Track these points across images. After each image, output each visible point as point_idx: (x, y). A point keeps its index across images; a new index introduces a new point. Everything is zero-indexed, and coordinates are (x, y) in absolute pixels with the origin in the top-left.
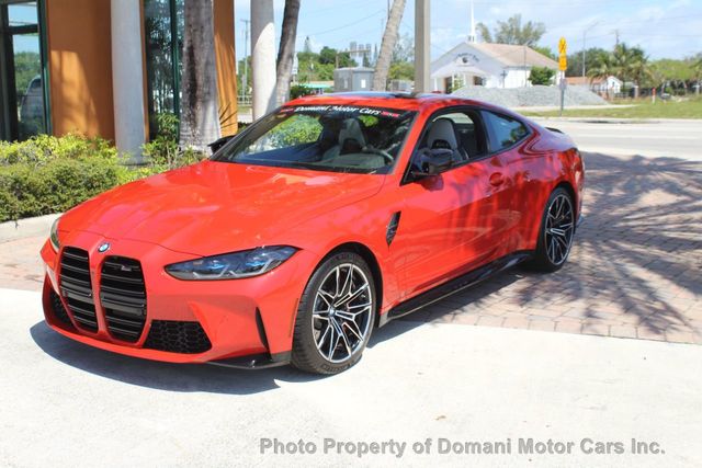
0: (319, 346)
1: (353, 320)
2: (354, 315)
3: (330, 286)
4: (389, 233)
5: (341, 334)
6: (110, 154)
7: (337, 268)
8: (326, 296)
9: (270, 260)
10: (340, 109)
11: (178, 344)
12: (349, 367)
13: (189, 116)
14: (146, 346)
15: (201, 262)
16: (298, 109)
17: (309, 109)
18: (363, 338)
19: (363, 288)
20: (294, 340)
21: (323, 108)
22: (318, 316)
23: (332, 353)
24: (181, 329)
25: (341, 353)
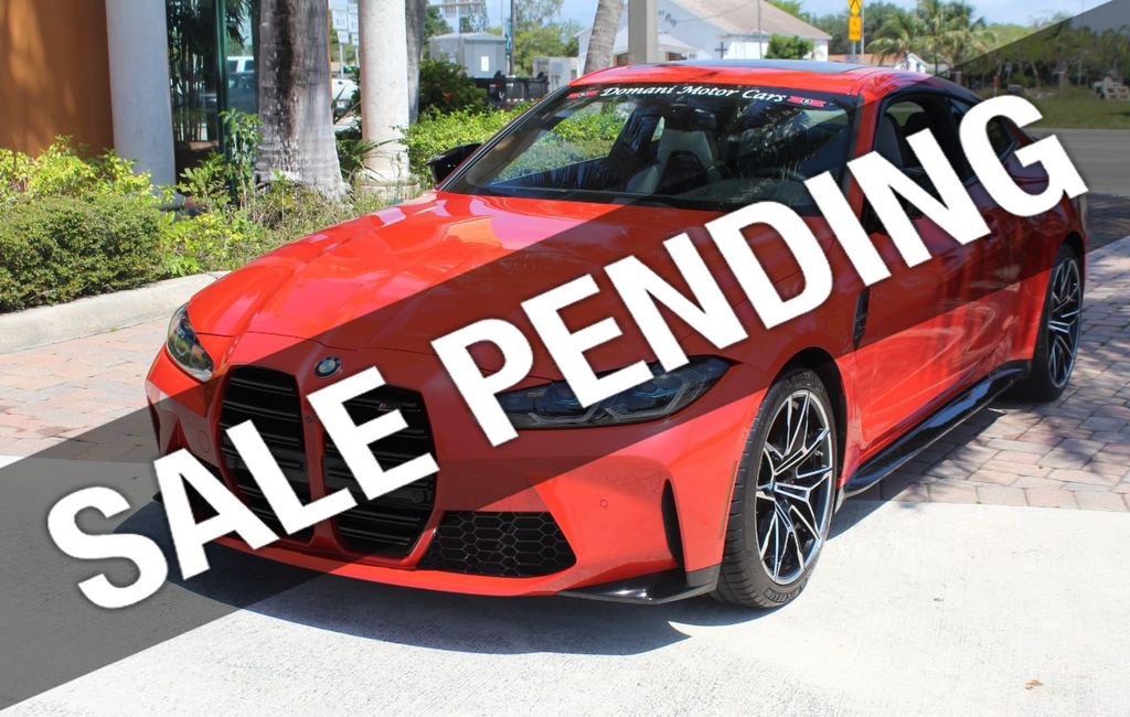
0: (762, 554)
1: (806, 499)
2: (808, 490)
3: (778, 436)
4: (857, 332)
5: (791, 529)
6: (138, 187)
7: (789, 399)
8: (771, 454)
9: (685, 386)
10: (699, 91)
11: (499, 557)
12: (801, 590)
13: (277, 113)
14: (424, 564)
15: (542, 392)
16: (607, 92)
17: (632, 91)
18: (819, 532)
19: (821, 437)
20: (726, 542)
21: (663, 90)
22: (761, 495)
23: (778, 564)
24: (505, 528)
25: (790, 565)
